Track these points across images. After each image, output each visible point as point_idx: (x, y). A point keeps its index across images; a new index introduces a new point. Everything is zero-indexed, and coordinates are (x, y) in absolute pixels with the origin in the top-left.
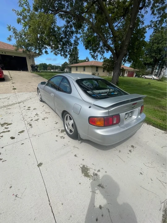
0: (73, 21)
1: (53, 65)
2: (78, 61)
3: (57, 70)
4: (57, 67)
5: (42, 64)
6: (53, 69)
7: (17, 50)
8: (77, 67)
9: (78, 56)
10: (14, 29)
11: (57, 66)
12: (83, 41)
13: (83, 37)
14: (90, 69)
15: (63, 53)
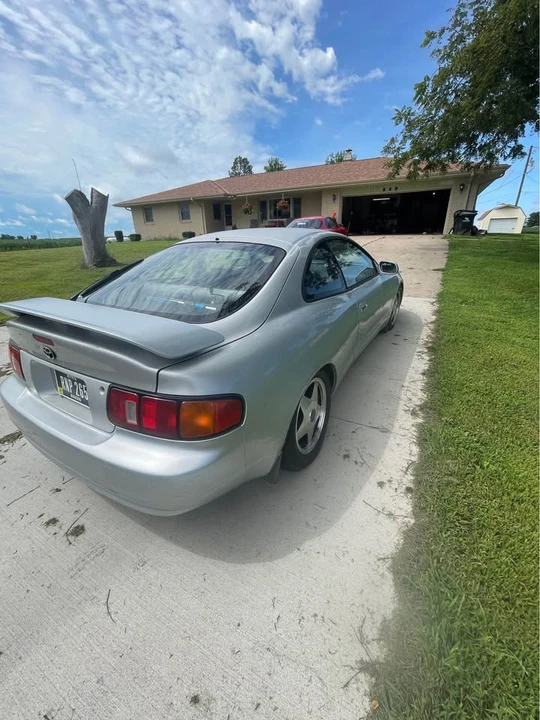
10: (408, 115)
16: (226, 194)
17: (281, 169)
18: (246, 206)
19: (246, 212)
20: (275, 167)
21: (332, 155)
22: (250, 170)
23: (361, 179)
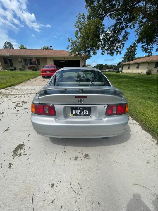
0: (124, 16)
1: (108, 65)
2: (134, 58)
3: (111, 70)
4: (111, 67)
5: (99, 64)
6: (108, 69)
7: (70, 55)
8: (129, 65)
9: (135, 53)
10: (71, 40)
11: (113, 66)
12: (138, 35)
13: (138, 30)
14: (146, 66)
15: (109, 52)
16: (10, 55)
17: (25, 48)
18: (20, 60)
19: (20, 62)
20: (23, 48)
21: (43, 47)
22: (13, 47)
23: (58, 55)
